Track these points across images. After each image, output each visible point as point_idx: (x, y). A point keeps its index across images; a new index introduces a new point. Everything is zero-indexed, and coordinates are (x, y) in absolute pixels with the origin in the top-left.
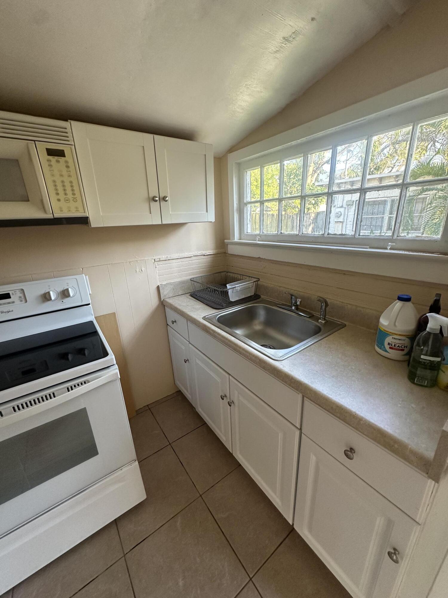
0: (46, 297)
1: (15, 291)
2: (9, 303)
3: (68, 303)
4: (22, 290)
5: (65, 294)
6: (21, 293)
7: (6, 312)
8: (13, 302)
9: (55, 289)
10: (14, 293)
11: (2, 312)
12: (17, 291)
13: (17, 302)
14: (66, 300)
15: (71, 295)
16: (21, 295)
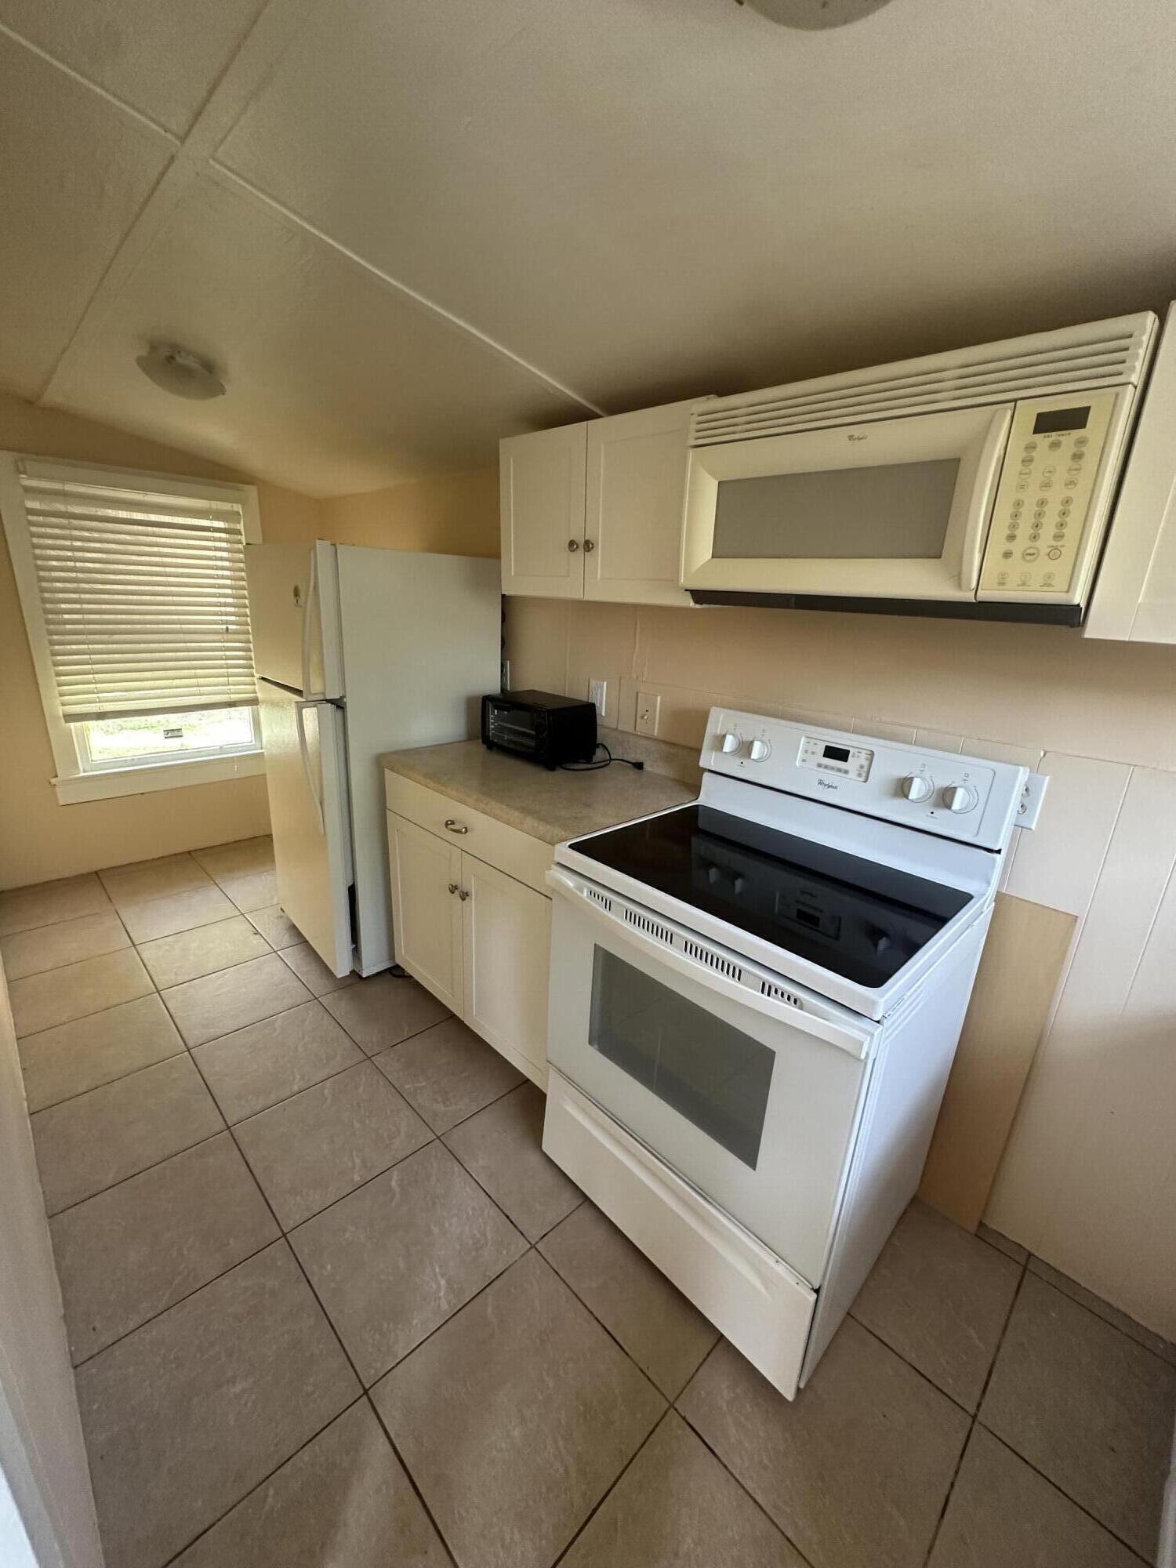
0: (902, 788)
1: (860, 750)
2: (839, 770)
3: (940, 822)
4: (872, 754)
5: (944, 798)
6: (867, 759)
7: (825, 785)
8: (846, 772)
9: (931, 777)
10: (857, 754)
11: (821, 783)
12: (864, 752)
13: (853, 774)
14: (942, 813)
15: (956, 806)
16: (866, 764)
